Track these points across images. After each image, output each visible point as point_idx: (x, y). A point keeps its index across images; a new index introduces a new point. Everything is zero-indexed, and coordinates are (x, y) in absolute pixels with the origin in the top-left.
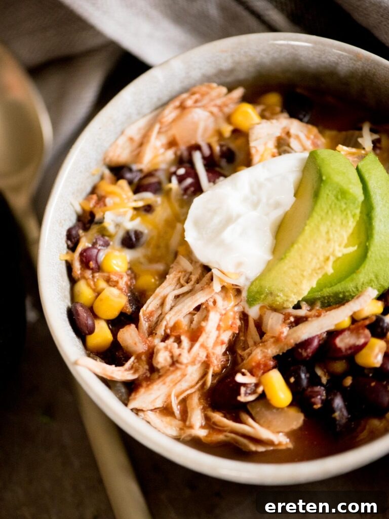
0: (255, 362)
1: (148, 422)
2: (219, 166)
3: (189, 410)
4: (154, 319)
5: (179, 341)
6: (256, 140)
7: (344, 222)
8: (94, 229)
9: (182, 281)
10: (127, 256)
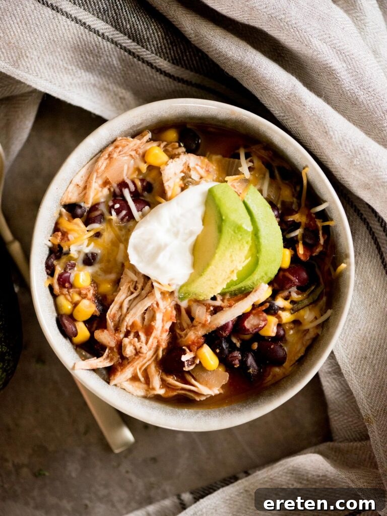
0: (191, 341)
1: (124, 389)
2: (143, 196)
3: (150, 377)
4: (117, 319)
5: (137, 336)
6: (168, 180)
7: (242, 248)
8: (64, 259)
9: (132, 289)
10: (89, 270)
